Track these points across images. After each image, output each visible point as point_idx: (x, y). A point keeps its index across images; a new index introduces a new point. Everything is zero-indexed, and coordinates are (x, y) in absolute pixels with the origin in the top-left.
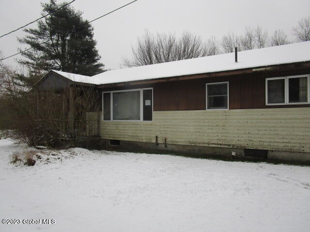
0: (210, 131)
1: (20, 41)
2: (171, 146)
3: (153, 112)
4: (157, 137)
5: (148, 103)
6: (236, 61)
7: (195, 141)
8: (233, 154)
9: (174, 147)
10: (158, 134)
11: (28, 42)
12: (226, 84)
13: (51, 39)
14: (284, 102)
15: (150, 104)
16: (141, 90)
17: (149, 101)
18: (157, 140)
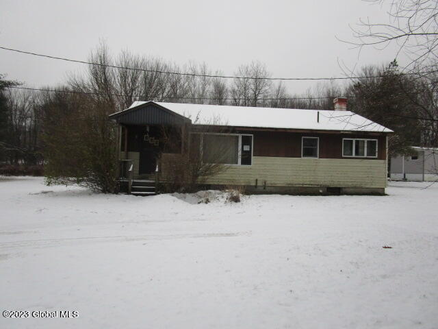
0: (304, 175)
2: (269, 188)
3: (253, 157)
4: (257, 180)
5: (246, 148)
6: (318, 121)
7: (292, 182)
8: (321, 191)
9: (272, 188)
10: (257, 177)
12: (317, 139)
14: (352, 155)
15: (248, 150)
16: (240, 136)
17: (249, 146)
18: (257, 183)
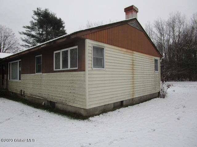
1: (20, 33)
11: (25, 34)
12: (41, 56)
13: (39, 31)
